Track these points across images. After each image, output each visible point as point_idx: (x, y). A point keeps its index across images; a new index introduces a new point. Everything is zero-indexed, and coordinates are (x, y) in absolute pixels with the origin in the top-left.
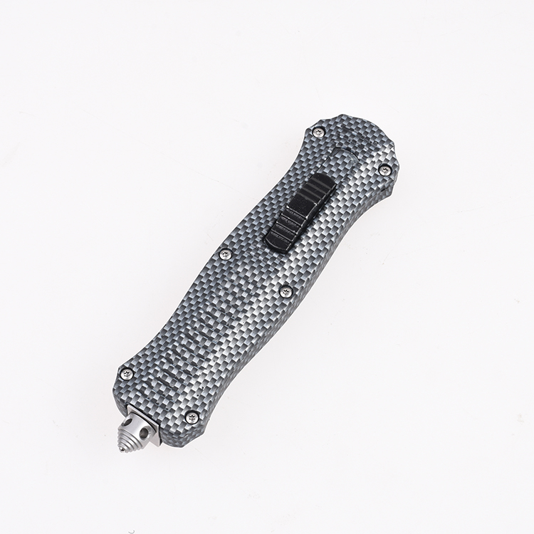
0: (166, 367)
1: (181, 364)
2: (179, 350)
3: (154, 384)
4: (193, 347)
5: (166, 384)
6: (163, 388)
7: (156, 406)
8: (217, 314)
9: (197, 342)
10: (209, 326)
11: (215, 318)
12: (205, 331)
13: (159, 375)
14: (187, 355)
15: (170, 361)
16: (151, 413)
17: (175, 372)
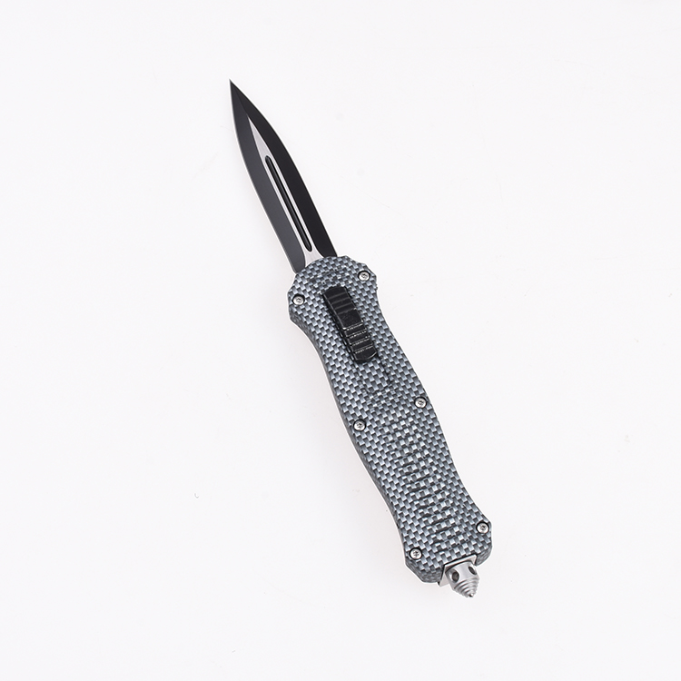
0: (431, 521)
1: (435, 509)
2: (423, 504)
3: (440, 538)
4: (427, 493)
5: (446, 529)
6: (448, 533)
7: (460, 546)
8: (410, 459)
9: (424, 488)
10: (416, 471)
11: (412, 463)
12: (419, 476)
13: (435, 529)
14: (431, 501)
15: (428, 516)
16: (463, 553)
17: (439, 517)
